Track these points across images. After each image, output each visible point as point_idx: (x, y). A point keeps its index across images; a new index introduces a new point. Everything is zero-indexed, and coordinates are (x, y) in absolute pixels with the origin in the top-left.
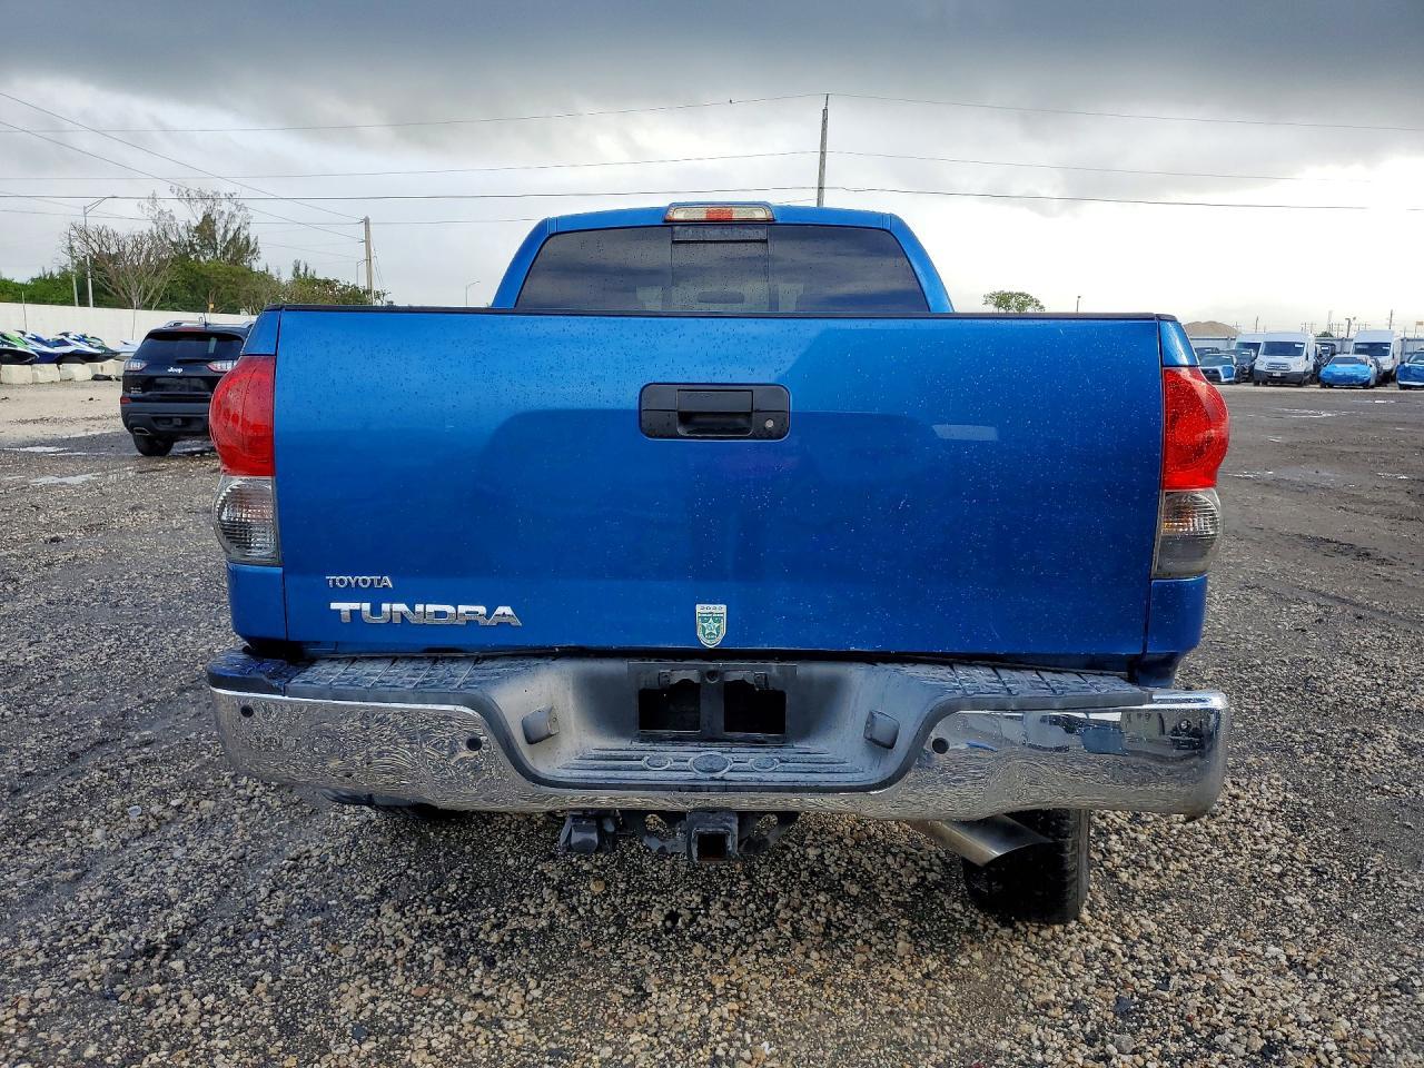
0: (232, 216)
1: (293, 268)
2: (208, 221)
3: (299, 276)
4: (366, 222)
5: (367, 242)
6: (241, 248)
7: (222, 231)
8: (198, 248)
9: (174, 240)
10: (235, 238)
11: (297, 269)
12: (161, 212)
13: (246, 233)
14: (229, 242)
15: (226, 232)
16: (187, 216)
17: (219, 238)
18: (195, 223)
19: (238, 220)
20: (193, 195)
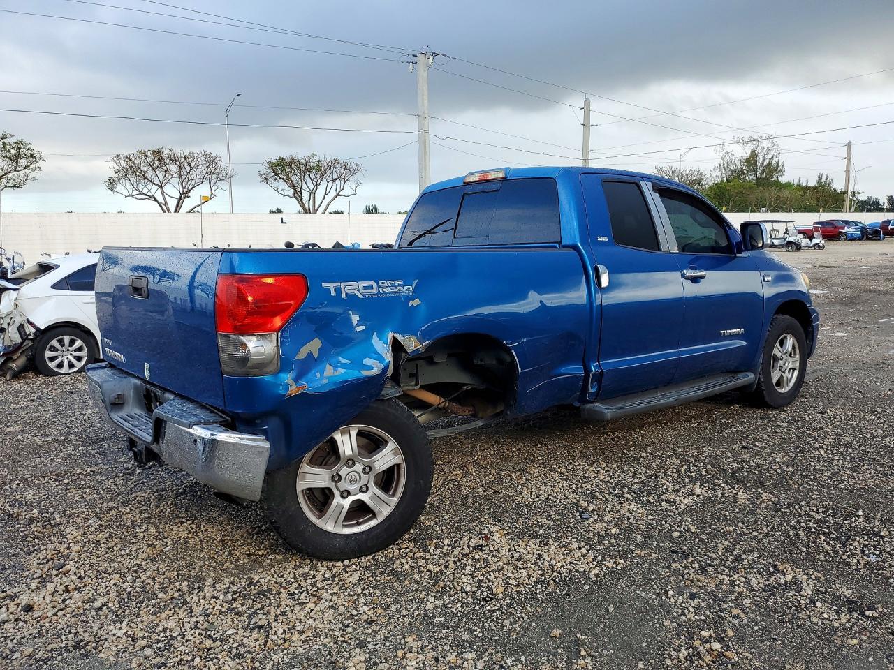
0: (769, 150)
1: (817, 179)
2: (754, 155)
3: (821, 183)
4: (849, 145)
5: (848, 159)
6: (773, 169)
7: (761, 160)
8: (745, 172)
9: (732, 168)
10: (769, 164)
11: (820, 179)
12: (727, 153)
13: (777, 160)
14: (766, 167)
15: (764, 161)
16: (742, 152)
17: (759, 164)
18: (746, 156)
19: (772, 152)
20: (746, 140)
